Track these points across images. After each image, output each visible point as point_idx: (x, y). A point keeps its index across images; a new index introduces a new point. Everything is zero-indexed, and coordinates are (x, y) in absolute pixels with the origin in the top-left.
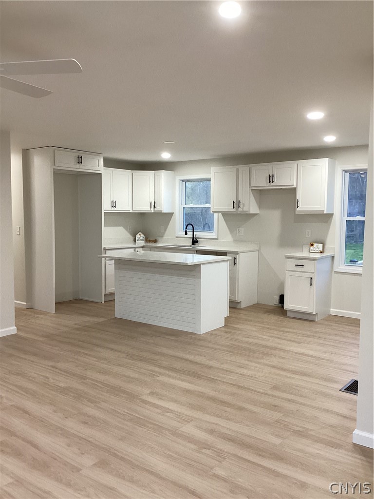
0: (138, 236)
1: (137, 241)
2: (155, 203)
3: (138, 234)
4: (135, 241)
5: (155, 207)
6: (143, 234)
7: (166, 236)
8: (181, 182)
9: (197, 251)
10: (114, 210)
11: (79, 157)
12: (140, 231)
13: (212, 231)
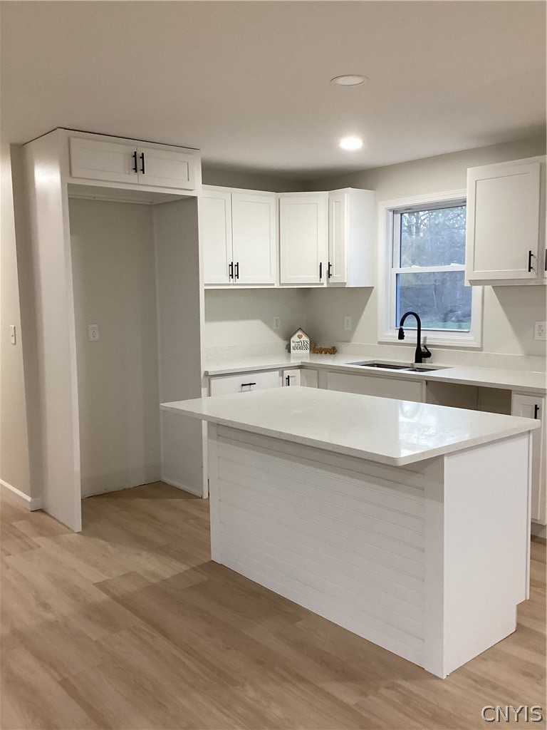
0: (295, 339)
1: (292, 351)
2: (329, 266)
3: (297, 334)
4: (289, 351)
5: (329, 275)
6: (307, 334)
7: (356, 341)
8: (391, 213)
9: (427, 382)
10: (233, 285)
11: (135, 156)
12: (300, 328)
13: (467, 330)
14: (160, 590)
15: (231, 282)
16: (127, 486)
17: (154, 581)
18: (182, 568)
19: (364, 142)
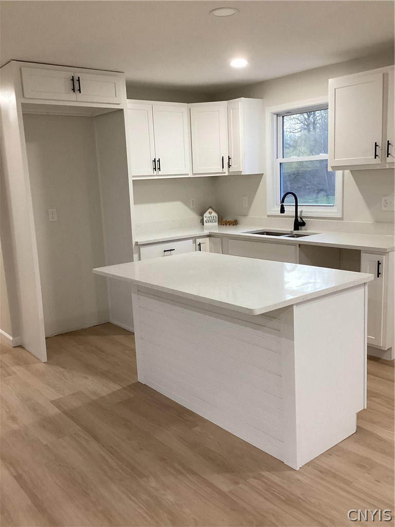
0: (207, 214)
1: (205, 224)
2: (229, 158)
3: (208, 212)
4: (203, 224)
5: (229, 166)
6: (215, 211)
7: (252, 215)
8: (275, 116)
9: (300, 245)
10: (156, 175)
11: (73, 80)
12: (210, 207)
13: (332, 205)
14: (98, 405)
15: (155, 174)
16: (84, 327)
17: (94, 398)
18: (115, 387)
19: (248, 61)
